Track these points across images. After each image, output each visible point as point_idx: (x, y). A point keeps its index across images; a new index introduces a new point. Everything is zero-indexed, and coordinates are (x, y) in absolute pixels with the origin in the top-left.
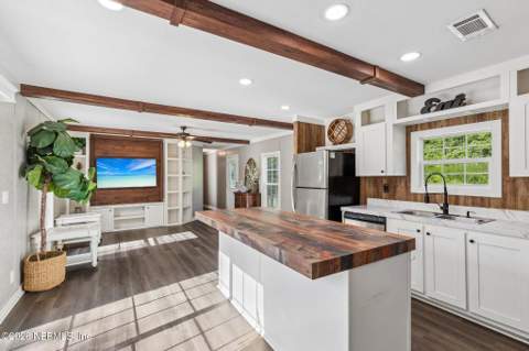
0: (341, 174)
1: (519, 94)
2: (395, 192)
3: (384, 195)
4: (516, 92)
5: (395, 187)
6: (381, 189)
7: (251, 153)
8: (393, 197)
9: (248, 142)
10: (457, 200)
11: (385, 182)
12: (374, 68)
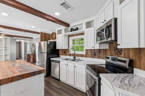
0: (53, 48)
1: (86, 28)
2: (66, 53)
3: (64, 54)
4: (85, 28)
5: (66, 52)
6: (64, 53)
7: (33, 42)
8: (66, 55)
9: (32, 38)
10: (78, 55)
11: (64, 51)
12: (49, 16)
